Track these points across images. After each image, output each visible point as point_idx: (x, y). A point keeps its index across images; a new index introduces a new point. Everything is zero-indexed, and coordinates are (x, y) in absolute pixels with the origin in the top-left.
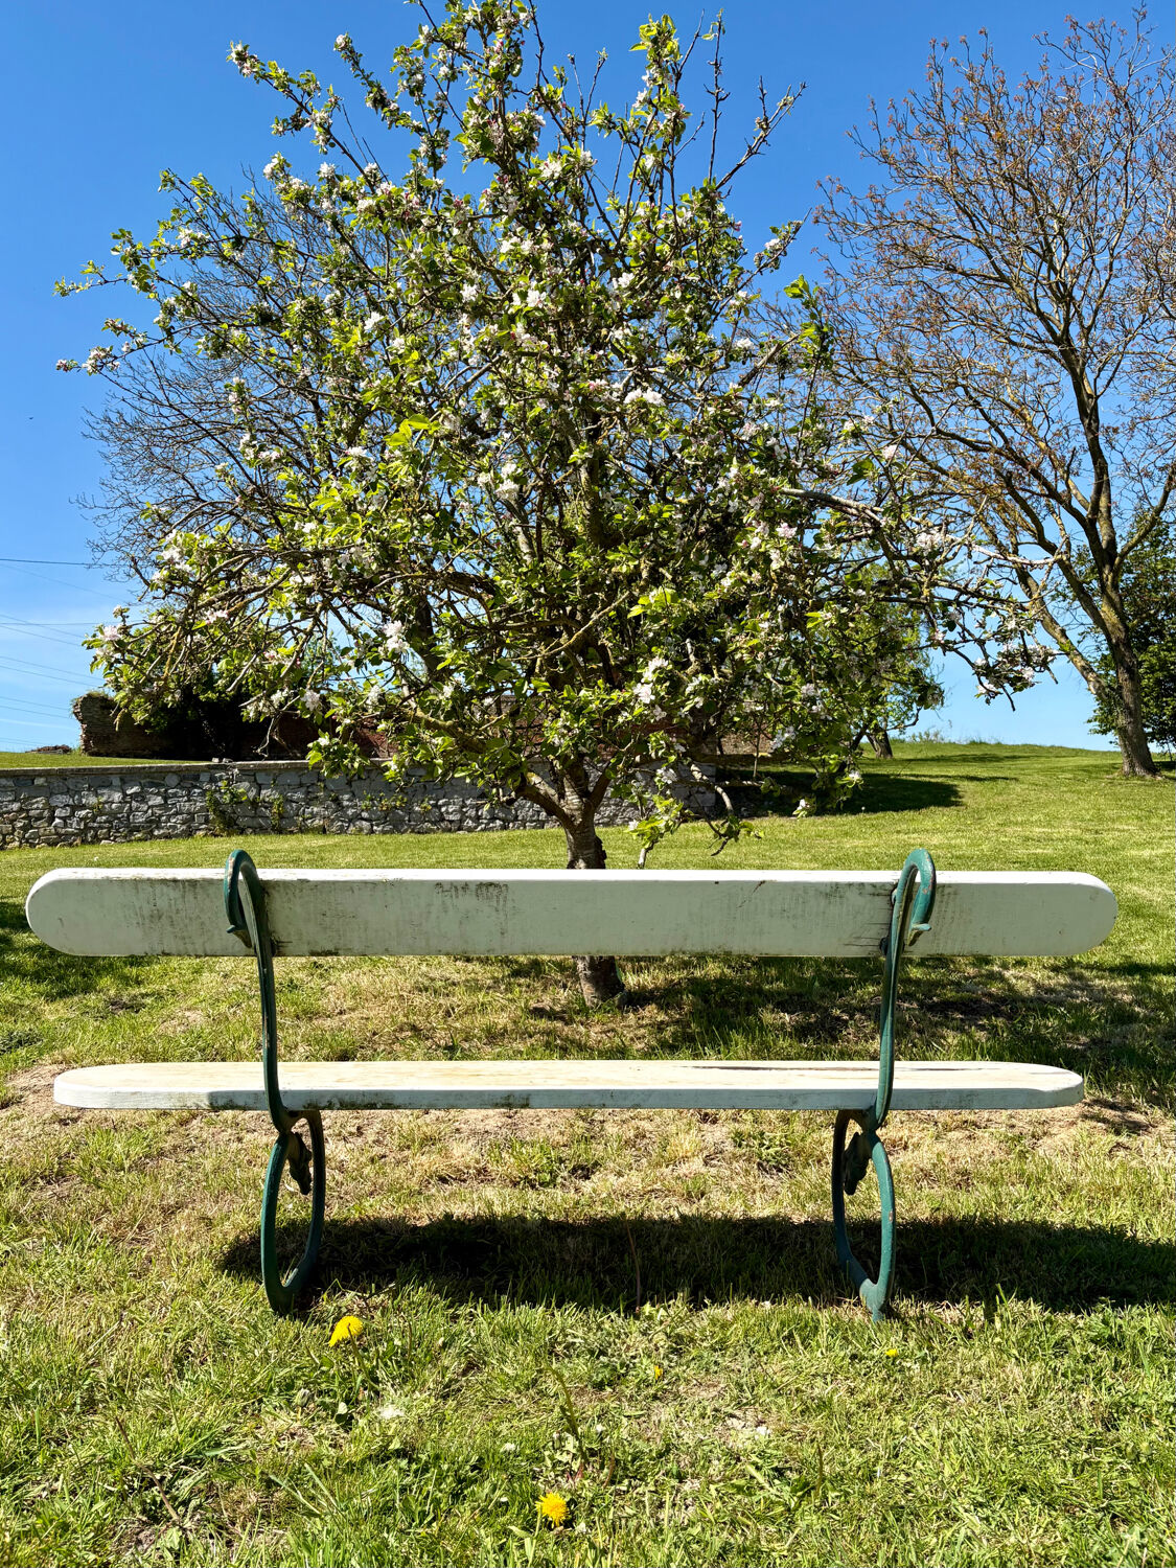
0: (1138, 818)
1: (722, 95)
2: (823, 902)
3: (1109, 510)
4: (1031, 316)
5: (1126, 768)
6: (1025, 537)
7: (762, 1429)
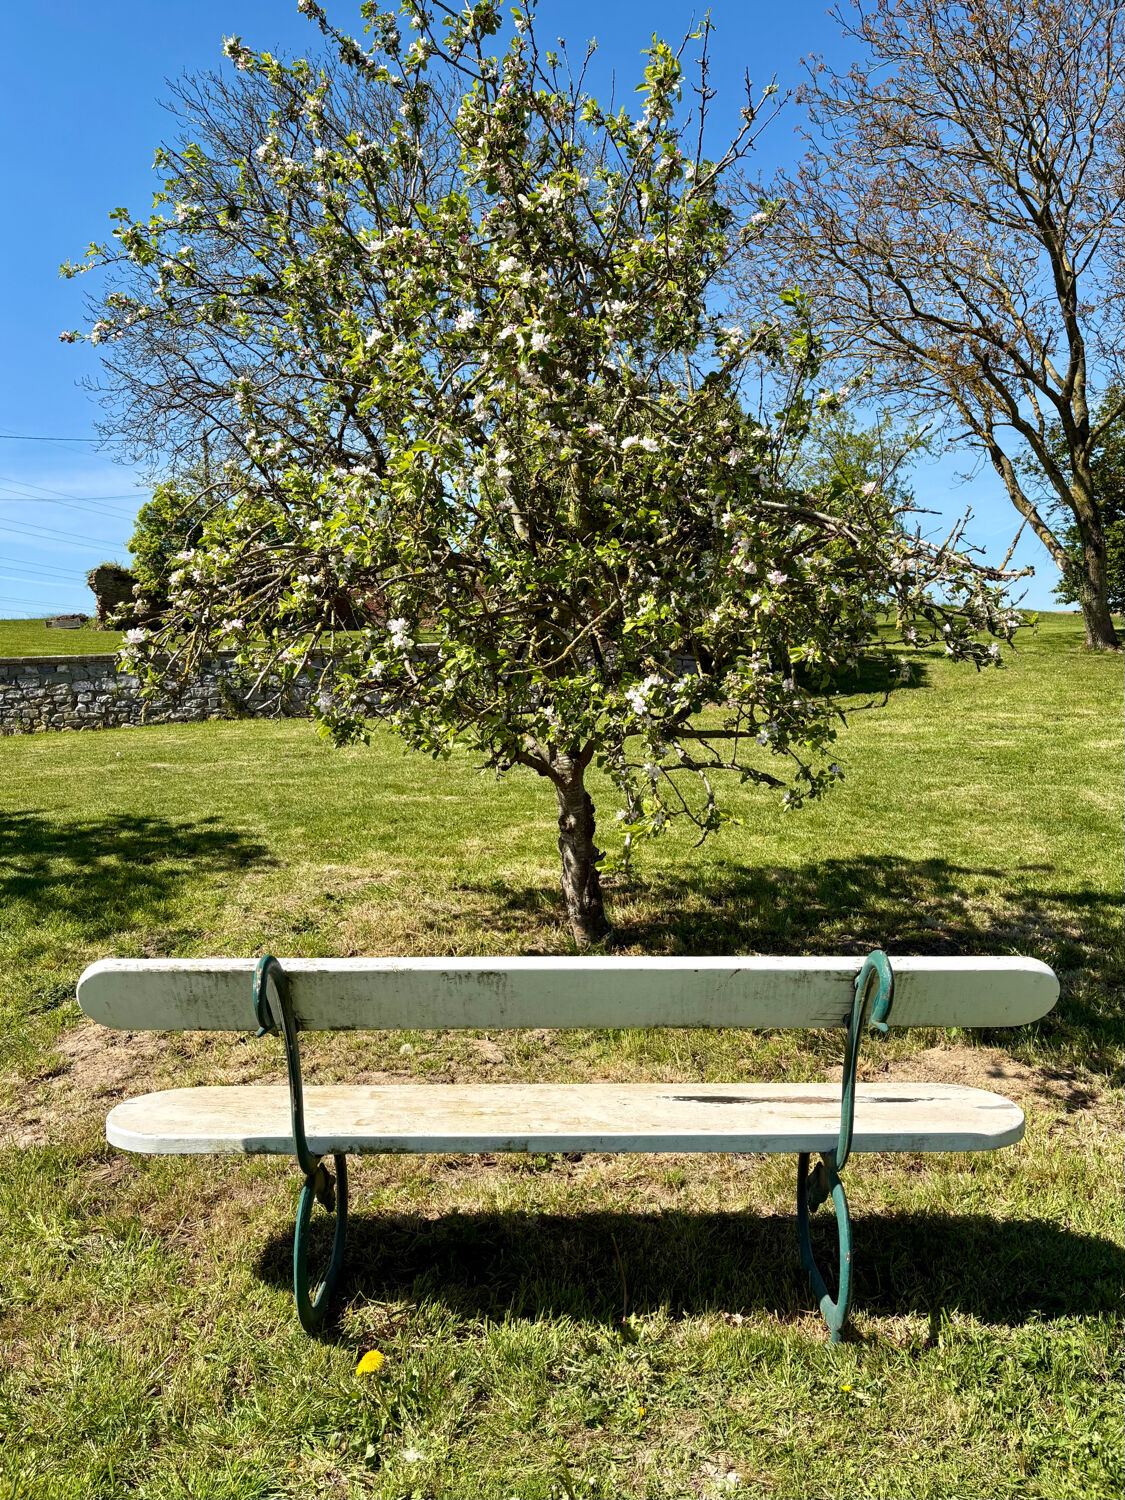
0: (1098, 701)
1: (710, 93)
2: (792, 986)
3: (1083, 389)
4: (1012, 191)
5: (1089, 642)
6: (1000, 417)
7: (732, 1476)
